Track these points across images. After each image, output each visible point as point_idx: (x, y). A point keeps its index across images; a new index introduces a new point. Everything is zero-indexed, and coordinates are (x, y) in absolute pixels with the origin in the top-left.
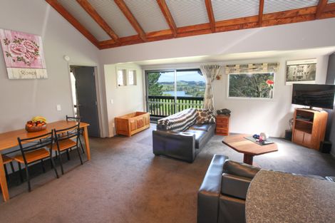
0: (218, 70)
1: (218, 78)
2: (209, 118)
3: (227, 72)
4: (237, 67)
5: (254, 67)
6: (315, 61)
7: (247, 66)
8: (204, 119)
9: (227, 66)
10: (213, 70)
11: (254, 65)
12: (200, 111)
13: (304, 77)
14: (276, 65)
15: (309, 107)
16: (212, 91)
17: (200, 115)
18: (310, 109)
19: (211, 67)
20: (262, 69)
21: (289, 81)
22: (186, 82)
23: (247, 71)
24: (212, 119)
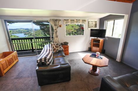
0: (60, 22)
1: (60, 26)
2: (60, 48)
3: (65, 23)
4: (69, 21)
5: (77, 21)
6: (96, 20)
7: (74, 20)
8: (58, 49)
9: (65, 20)
10: (57, 22)
11: (77, 20)
12: (54, 45)
13: (94, 26)
14: (85, 21)
15: (96, 38)
16: (58, 33)
17: (55, 47)
18: (97, 38)
19: (56, 20)
20: (80, 22)
21: (89, 28)
22: (24, 29)
23: (74, 23)
24: (62, 49)
